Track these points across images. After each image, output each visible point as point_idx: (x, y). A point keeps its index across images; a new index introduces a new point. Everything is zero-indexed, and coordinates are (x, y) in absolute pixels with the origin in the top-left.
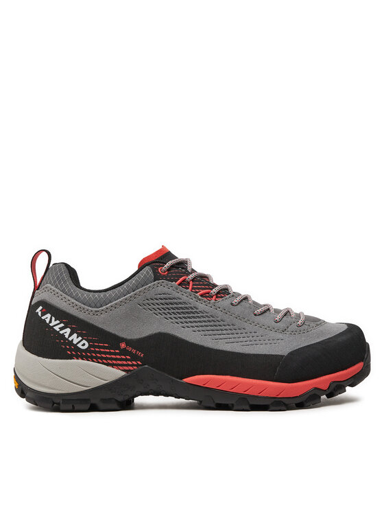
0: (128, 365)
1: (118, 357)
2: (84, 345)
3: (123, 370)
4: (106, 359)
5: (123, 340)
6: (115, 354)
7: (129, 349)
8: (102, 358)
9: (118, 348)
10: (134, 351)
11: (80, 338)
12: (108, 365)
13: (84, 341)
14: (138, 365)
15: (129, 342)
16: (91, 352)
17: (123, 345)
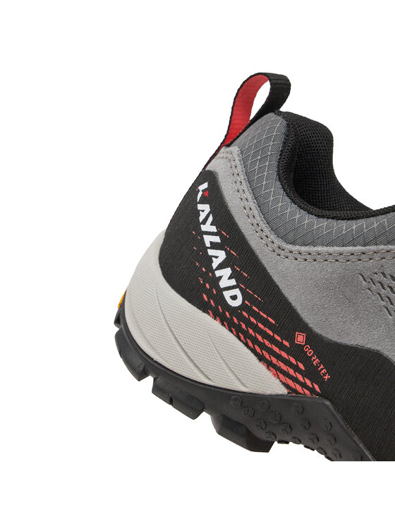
0: (295, 380)
1: (284, 355)
2: (234, 298)
3: (284, 384)
4: (262, 346)
5: (305, 328)
6: (281, 346)
7: (310, 352)
8: (255, 341)
9: (291, 339)
10: (316, 361)
11: (233, 282)
12: (261, 358)
13: (237, 292)
14: (312, 391)
15: (313, 338)
16: (241, 318)
17: (300, 338)
